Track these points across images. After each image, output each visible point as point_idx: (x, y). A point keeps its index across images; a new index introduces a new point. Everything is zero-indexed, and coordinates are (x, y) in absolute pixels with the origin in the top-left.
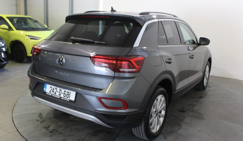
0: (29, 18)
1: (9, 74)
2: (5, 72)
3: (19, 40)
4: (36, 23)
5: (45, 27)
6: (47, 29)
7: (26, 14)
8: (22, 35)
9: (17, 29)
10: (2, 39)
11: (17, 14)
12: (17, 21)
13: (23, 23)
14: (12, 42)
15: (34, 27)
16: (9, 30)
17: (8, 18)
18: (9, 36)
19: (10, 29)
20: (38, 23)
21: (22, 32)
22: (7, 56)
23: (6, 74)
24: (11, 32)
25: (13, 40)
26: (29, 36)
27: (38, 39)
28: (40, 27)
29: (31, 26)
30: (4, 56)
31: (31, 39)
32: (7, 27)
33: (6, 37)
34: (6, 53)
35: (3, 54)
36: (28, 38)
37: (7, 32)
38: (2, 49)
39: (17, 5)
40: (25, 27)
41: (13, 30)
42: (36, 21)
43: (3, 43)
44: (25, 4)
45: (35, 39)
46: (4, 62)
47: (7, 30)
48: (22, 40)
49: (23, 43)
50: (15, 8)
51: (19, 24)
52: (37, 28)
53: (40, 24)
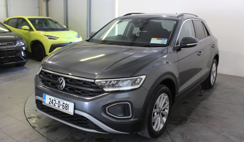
0: (49, 19)
1: (28, 71)
2: (25, 69)
3: (39, 40)
4: (56, 24)
5: (64, 27)
6: (66, 29)
7: (48, 15)
8: (41, 35)
9: (37, 30)
10: (22, 39)
11: (39, 16)
12: (38, 23)
13: (44, 24)
14: (32, 42)
15: (54, 27)
16: (30, 31)
17: (29, 19)
18: (30, 36)
19: (31, 29)
20: (57, 24)
21: (42, 33)
22: (27, 55)
23: (26, 72)
24: (32, 32)
25: (34, 40)
26: (48, 36)
27: (56, 38)
28: (59, 27)
29: (51, 27)
30: (24, 55)
31: (49, 38)
32: (28, 28)
33: (27, 37)
34: (25, 51)
35: (22, 53)
36: (47, 38)
37: (28, 33)
38: (23, 48)
39: (39, 8)
40: (44, 28)
41: (34, 31)
42: (56, 23)
43: (23, 43)
44: (47, 5)
45: (53, 39)
46: (24, 60)
47: (28, 31)
48: (41, 40)
49: (43, 43)
50: (37, 10)
51: (41, 25)
52: (57, 28)
53: (60, 25)
